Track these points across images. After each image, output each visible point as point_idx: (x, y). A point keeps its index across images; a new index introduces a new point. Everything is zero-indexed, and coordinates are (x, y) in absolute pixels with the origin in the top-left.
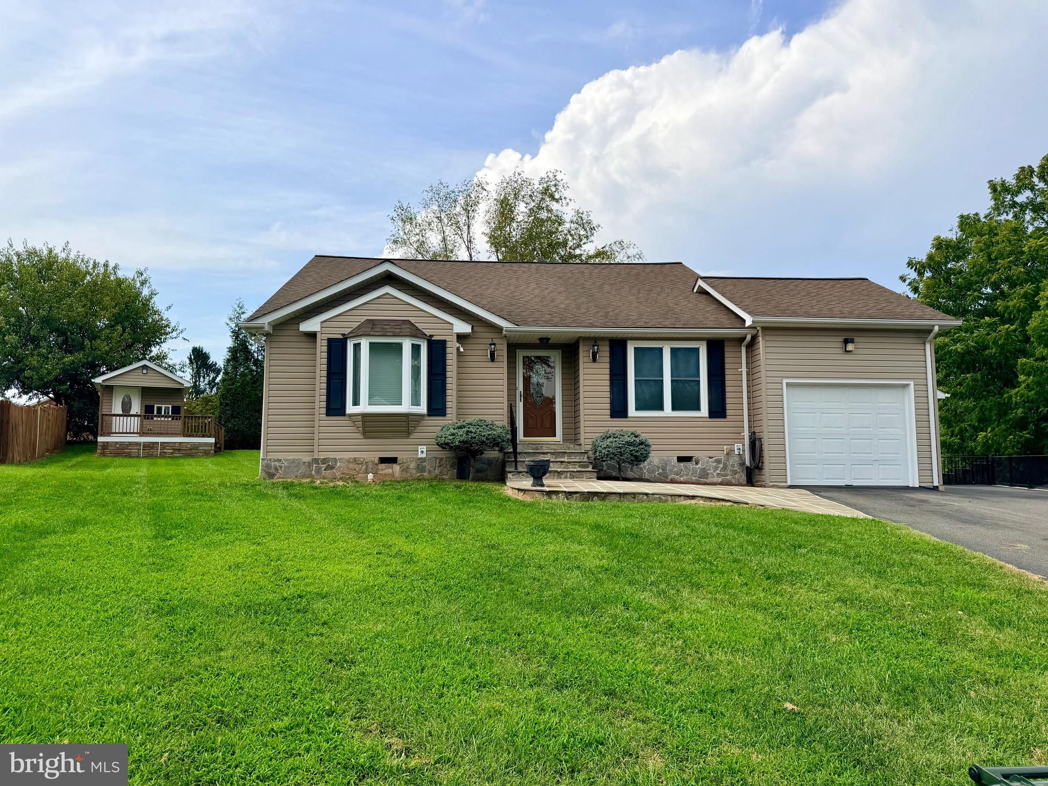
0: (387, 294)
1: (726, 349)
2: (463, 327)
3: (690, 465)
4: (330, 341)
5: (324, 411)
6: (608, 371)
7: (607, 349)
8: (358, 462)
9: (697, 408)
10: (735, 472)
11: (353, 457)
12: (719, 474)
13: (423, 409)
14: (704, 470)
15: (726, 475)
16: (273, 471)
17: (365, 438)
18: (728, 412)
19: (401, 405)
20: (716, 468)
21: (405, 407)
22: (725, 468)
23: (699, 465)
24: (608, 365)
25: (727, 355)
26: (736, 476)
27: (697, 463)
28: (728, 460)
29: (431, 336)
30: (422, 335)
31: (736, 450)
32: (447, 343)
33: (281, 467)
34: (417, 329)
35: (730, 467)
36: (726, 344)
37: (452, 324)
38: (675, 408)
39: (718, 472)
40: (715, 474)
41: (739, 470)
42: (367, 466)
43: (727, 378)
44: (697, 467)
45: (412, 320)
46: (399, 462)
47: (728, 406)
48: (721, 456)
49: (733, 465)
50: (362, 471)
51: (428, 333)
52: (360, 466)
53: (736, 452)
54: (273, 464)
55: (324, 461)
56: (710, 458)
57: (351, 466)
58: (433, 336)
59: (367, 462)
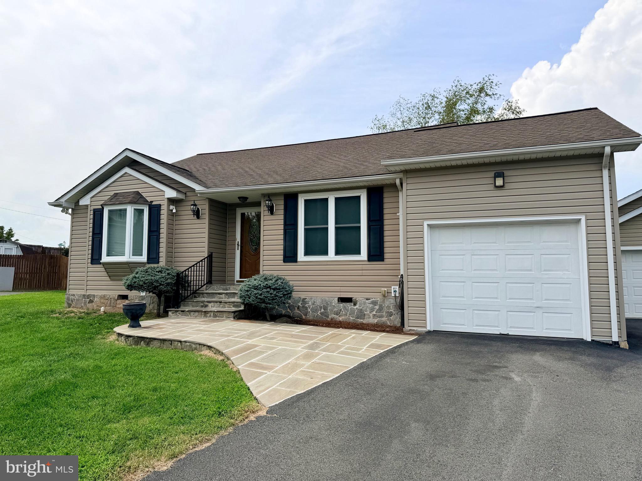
0: (126, 173)
1: (385, 195)
2: (171, 193)
3: (349, 306)
4: (95, 211)
5: (90, 261)
6: (282, 222)
7: (282, 202)
8: (106, 298)
9: (358, 252)
10: (391, 314)
11: (104, 294)
12: (375, 315)
13: (144, 258)
14: (361, 311)
15: (381, 317)
16: (70, 302)
17: (112, 280)
18: (386, 256)
19: (124, 255)
20: (372, 310)
21: (127, 257)
22: (381, 309)
23: (357, 306)
24: (282, 217)
25: (385, 200)
26: (392, 318)
27: (355, 305)
28: (384, 301)
29: (152, 202)
30: (145, 202)
31: (392, 292)
32: (162, 206)
33: (74, 299)
34: (142, 197)
35: (385, 309)
36: (385, 190)
37: (164, 192)
38: (337, 253)
39: (374, 313)
40: (371, 315)
41: (394, 312)
42: (111, 301)
43: (386, 222)
44: (355, 307)
45: (140, 191)
46: (129, 299)
47: (386, 250)
48: (378, 297)
49: (388, 307)
50: (108, 305)
51: (149, 199)
52: (107, 301)
53: (393, 295)
54: (70, 297)
55: (89, 296)
56: (367, 299)
57: (102, 301)
58: (152, 201)
59: (111, 298)
